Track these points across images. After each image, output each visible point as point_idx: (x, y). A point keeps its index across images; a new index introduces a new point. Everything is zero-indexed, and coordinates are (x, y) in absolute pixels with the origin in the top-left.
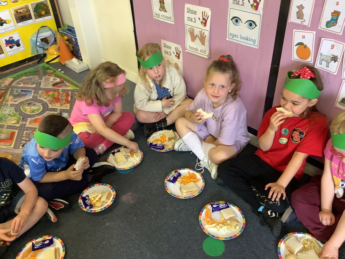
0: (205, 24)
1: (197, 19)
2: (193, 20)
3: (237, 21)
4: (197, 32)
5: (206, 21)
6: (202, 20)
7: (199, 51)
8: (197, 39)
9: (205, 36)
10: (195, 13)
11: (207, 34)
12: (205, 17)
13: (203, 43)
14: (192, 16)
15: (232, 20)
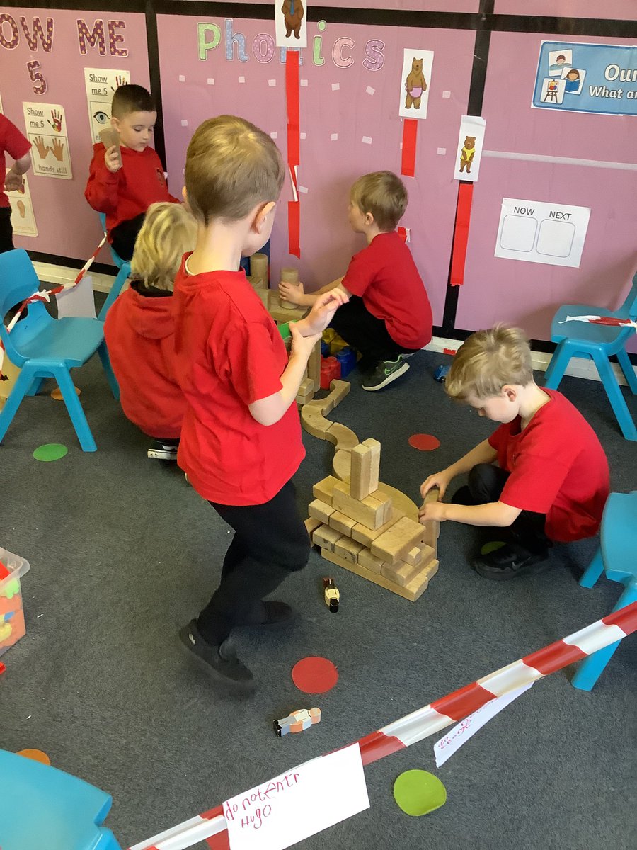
0: (59, 128)
1: (46, 123)
2: (40, 125)
3: (102, 117)
4: (48, 142)
5: (60, 123)
6: (52, 123)
7: (56, 170)
8: (50, 153)
9: (61, 145)
10: (41, 113)
11: (64, 141)
12: (57, 118)
13: (60, 157)
14: (37, 119)
15: (95, 116)
